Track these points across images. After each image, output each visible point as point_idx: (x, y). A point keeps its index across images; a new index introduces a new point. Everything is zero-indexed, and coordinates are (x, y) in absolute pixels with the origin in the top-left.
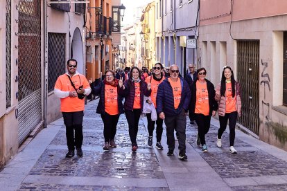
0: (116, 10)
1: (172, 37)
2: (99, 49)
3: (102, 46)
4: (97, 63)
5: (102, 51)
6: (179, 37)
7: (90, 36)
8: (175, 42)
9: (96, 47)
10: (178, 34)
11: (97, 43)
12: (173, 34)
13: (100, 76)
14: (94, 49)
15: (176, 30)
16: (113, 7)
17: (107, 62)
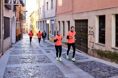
0: (24, 12)
1: (43, 21)
2: (20, 24)
3: (21, 24)
4: (19, 29)
5: (20, 25)
6: (46, 21)
7: (17, 20)
8: (45, 22)
9: (19, 24)
10: (46, 20)
11: (19, 22)
12: (44, 20)
13: (20, 34)
14: (18, 24)
15: (45, 19)
16: (23, 11)
17: (22, 29)
